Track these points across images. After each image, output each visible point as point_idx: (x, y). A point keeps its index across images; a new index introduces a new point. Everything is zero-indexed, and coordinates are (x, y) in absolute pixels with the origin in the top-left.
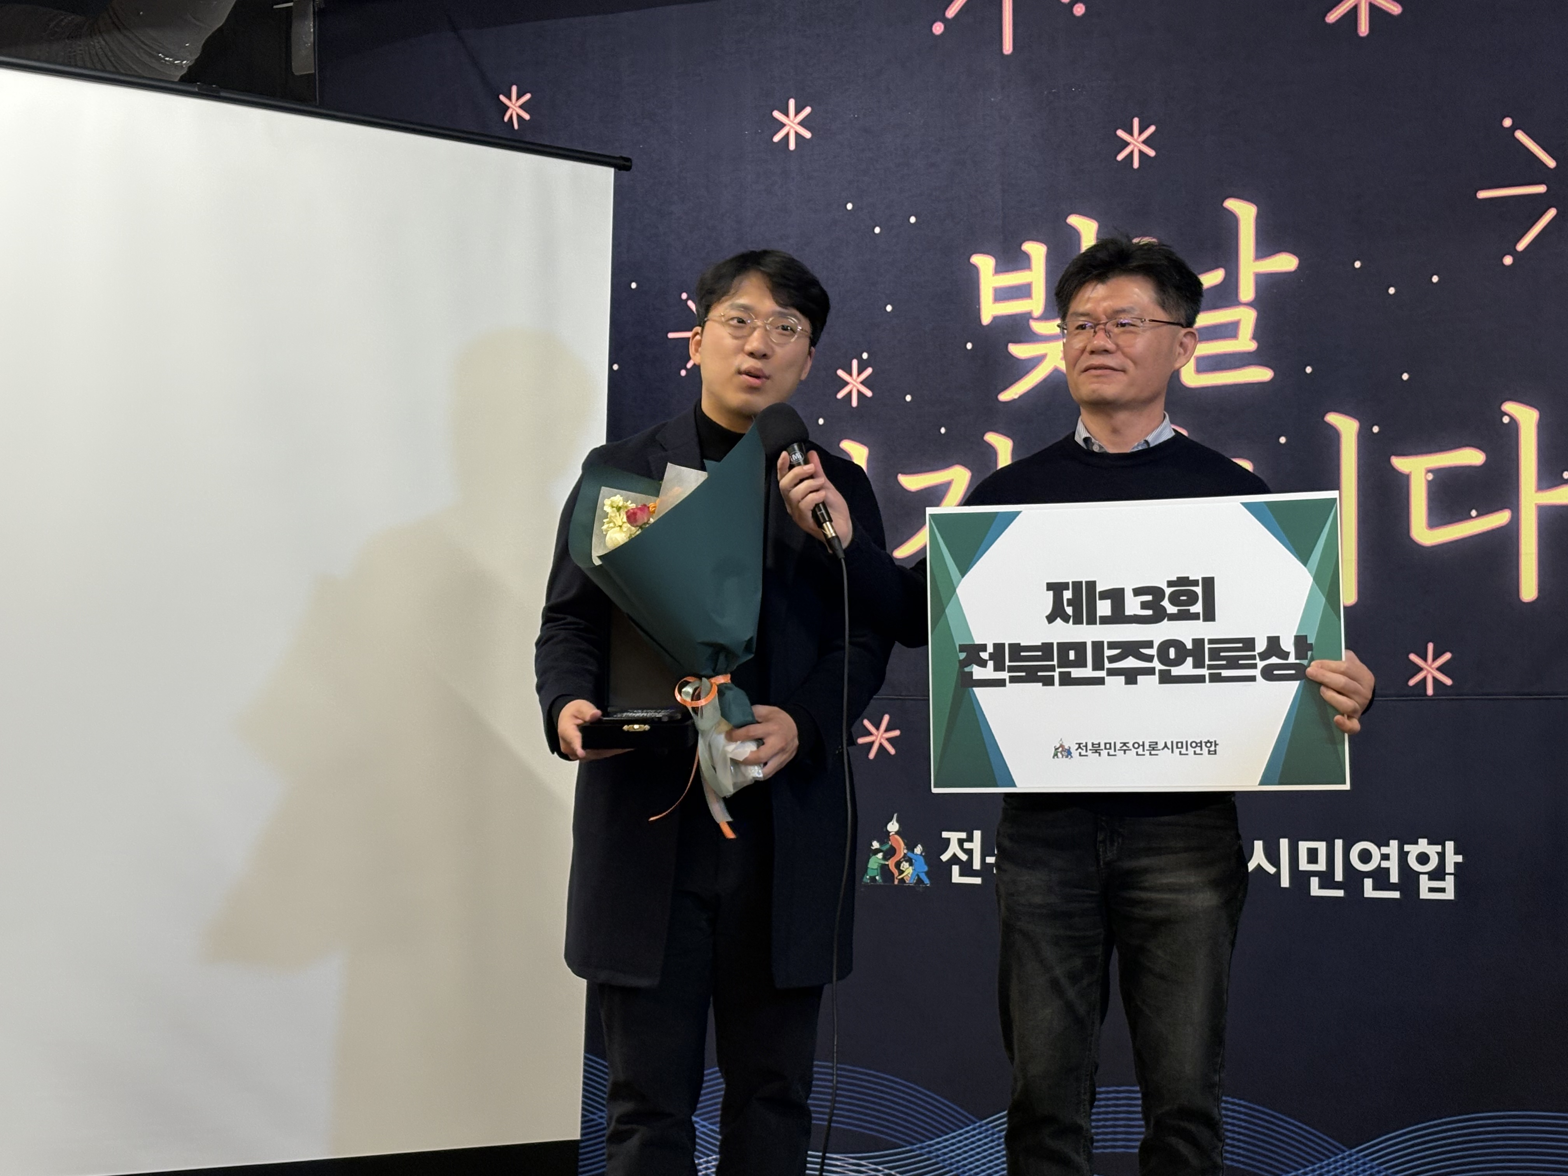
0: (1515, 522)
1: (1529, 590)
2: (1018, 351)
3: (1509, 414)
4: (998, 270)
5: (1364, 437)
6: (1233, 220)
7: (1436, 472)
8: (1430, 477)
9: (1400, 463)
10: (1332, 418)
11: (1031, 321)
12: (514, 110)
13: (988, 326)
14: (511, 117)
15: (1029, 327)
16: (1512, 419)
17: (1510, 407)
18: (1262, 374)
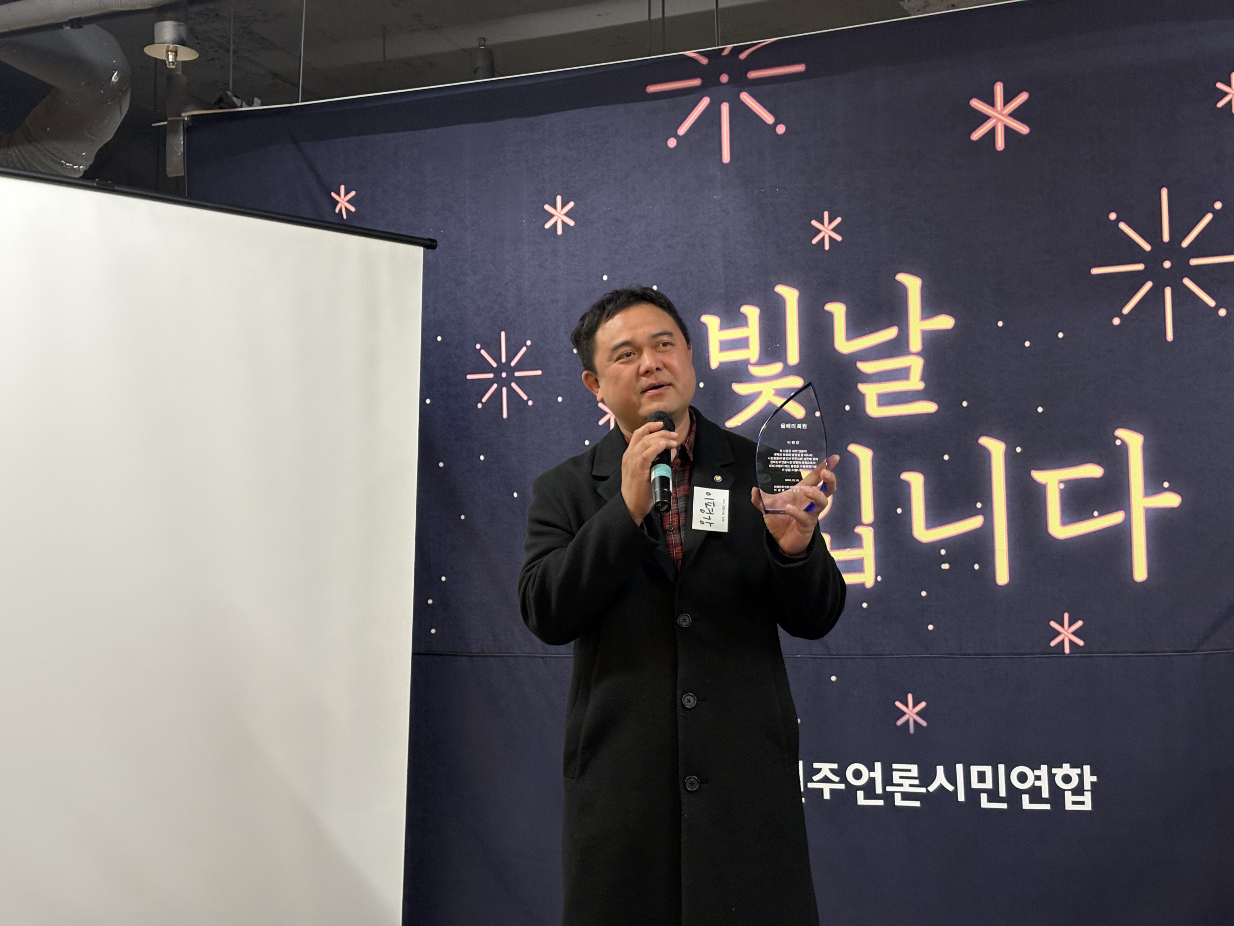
0: (1128, 521)
1: (1140, 573)
2: (740, 389)
3: (1121, 438)
4: (722, 327)
5: (1010, 455)
6: (902, 290)
7: (1067, 482)
8: (1062, 486)
9: (1039, 476)
10: (985, 441)
11: (749, 366)
12: (343, 204)
13: (716, 369)
14: (341, 209)
15: (747, 370)
16: (1124, 443)
17: (1121, 433)
18: (929, 407)
